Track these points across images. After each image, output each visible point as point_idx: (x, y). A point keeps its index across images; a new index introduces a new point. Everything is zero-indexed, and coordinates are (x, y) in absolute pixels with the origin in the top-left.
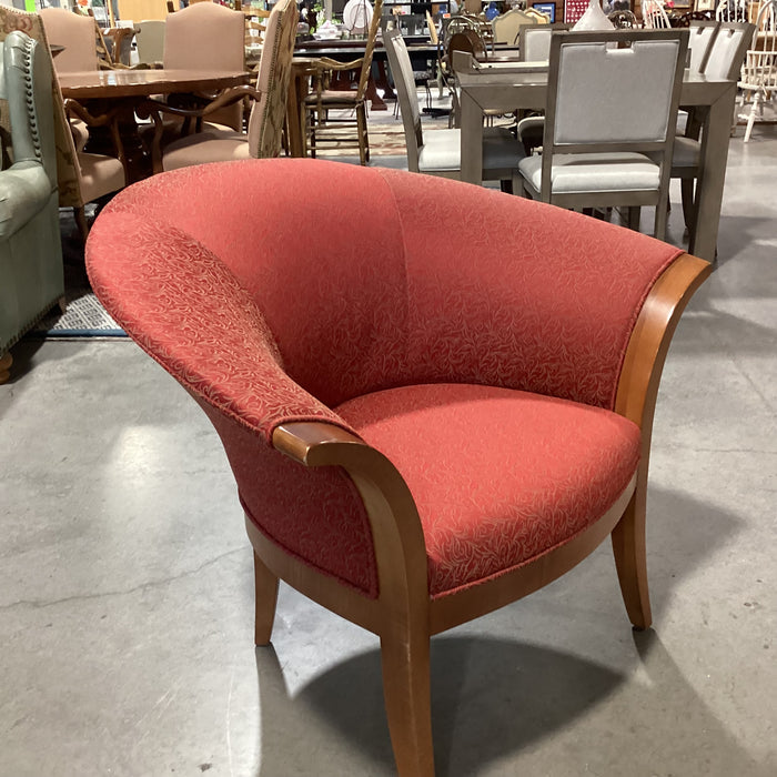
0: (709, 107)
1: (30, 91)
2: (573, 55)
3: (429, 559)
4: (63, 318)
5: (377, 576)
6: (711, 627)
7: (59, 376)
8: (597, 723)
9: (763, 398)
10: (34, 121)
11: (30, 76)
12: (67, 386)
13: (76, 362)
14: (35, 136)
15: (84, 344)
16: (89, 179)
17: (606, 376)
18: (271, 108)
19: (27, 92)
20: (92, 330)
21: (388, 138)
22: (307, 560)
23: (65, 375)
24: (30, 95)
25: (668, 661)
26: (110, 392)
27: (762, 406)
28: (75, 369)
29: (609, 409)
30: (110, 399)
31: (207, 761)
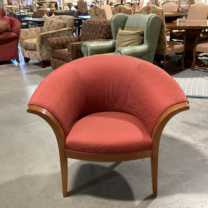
11: (149, 24)
16: (169, 49)
19: (148, 28)
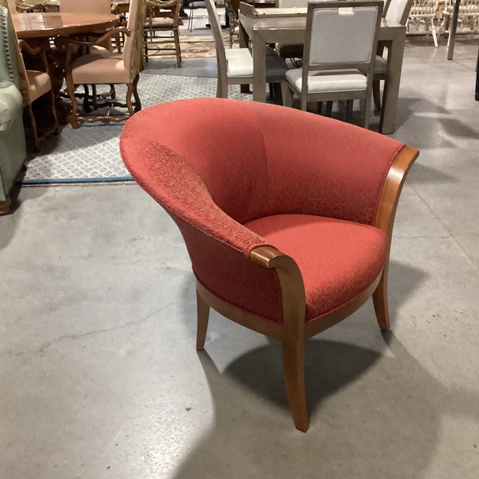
0: (392, 41)
1: (7, 40)
2: (320, 15)
3: (307, 306)
4: (27, 172)
5: (282, 314)
6: (418, 328)
7: (38, 208)
8: (372, 375)
9: (429, 208)
10: (9, 58)
11: (6, 31)
12: (45, 215)
13: (45, 199)
14: (10, 67)
15: (45, 188)
16: (33, 87)
17: (370, 209)
18: (137, 40)
19: (5, 41)
20: (47, 179)
21: (189, 45)
22: (243, 308)
23: (41, 208)
24: (7, 42)
25: (400, 345)
26: (71, 217)
27: (429, 212)
28: (46, 204)
29: (371, 225)
30: (73, 221)
31: (189, 406)
